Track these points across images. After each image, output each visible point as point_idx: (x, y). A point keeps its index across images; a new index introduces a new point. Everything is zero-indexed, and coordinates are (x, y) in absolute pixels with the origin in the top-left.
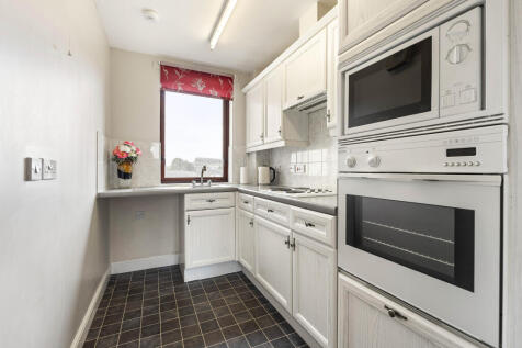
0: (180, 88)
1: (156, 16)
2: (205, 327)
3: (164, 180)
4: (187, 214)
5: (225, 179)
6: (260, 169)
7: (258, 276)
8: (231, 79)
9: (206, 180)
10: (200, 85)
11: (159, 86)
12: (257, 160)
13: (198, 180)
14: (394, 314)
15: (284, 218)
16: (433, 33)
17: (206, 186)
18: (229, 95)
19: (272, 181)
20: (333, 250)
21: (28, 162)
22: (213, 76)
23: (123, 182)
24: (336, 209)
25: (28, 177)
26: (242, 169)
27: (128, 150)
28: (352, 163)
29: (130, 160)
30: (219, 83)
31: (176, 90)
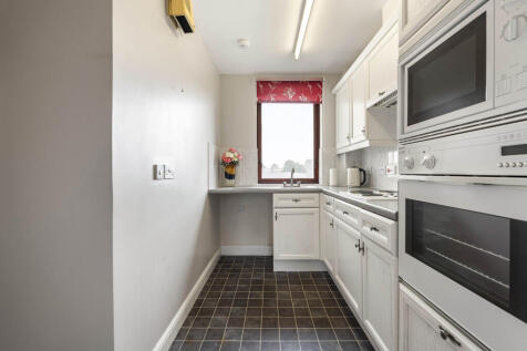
0: (272, 99)
1: (247, 43)
2: (283, 312)
3: (261, 181)
4: (275, 211)
5: (316, 180)
6: (349, 170)
7: (337, 277)
8: (320, 83)
9: (295, 181)
10: (290, 93)
11: (256, 99)
12: (347, 161)
13: (288, 181)
14: (445, 335)
15: (356, 221)
16: (487, 8)
17: (295, 187)
18: (318, 99)
19: (362, 184)
20: (394, 258)
21: (155, 167)
22: (303, 82)
23: (229, 182)
24: (397, 214)
25: (155, 178)
26: (331, 171)
27: (231, 155)
28: (411, 165)
29: (233, 164)
30: (309, 88)
31: (269, 101)
